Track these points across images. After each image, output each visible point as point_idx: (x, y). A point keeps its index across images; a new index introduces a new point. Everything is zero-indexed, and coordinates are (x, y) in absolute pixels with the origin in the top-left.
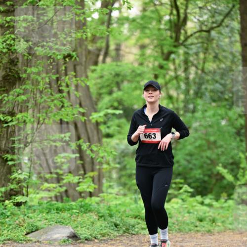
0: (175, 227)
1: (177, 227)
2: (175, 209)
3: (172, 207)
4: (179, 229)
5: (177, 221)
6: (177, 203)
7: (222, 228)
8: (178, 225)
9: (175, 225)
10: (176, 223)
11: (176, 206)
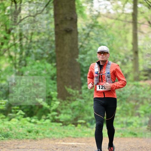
0: (14, 136)
1: (15, 136)
2: (14, 125)
3: (12, 124)
4: (16, 137)
5: (15, 132)
6: (15, 121)
7: (42, 136)
8: (15, 135)
9: (14, 135)
10: (15, 133)
11: (14, 123)
